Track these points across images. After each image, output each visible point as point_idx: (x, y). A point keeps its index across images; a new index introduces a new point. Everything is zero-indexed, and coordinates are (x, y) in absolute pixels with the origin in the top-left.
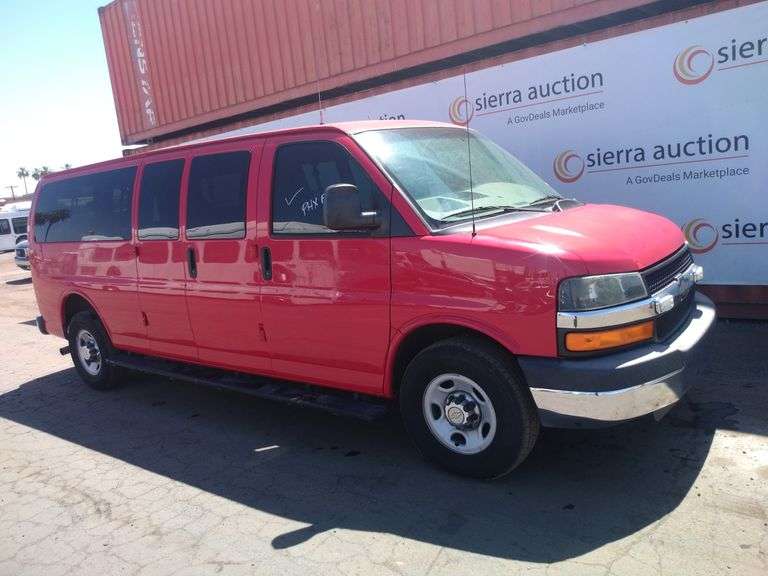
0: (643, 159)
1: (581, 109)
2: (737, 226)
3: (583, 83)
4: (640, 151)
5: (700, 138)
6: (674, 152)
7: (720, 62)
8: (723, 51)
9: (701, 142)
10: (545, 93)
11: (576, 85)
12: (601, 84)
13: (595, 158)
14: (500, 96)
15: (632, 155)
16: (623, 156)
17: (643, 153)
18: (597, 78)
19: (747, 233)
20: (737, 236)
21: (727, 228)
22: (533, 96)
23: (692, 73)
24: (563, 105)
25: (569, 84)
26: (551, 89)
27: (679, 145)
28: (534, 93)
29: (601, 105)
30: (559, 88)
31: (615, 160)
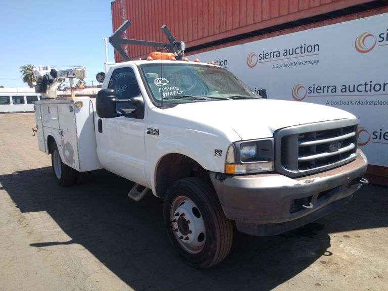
0: (335, 91)
1: (307, 63)
2: (381, 133)
3: (310, 49)
4: (334, 87)
5: (366, 83)
6: (352, 89)
7: (379, 41)
8: (382, 36)
9: (366, 85)
10: (291, 53)
11: (306, 50)
12: (318, 50)
13: (312, 89)
14: (271, 53)
15: (330, 89)
16: (326, 89)
17: (335, 89)
18: (317, 47)
19: (386, 137)
20: (380, 138)
21: (375, 133)
22: (285, 54)
23: (364, 47)
24: (299, 60)
25: (303, 49)
26: (294, 52)
27: (354, 85)
28: (286, 53)
29: (317, 61)
30: (298, 51)
31: (322, 91)
